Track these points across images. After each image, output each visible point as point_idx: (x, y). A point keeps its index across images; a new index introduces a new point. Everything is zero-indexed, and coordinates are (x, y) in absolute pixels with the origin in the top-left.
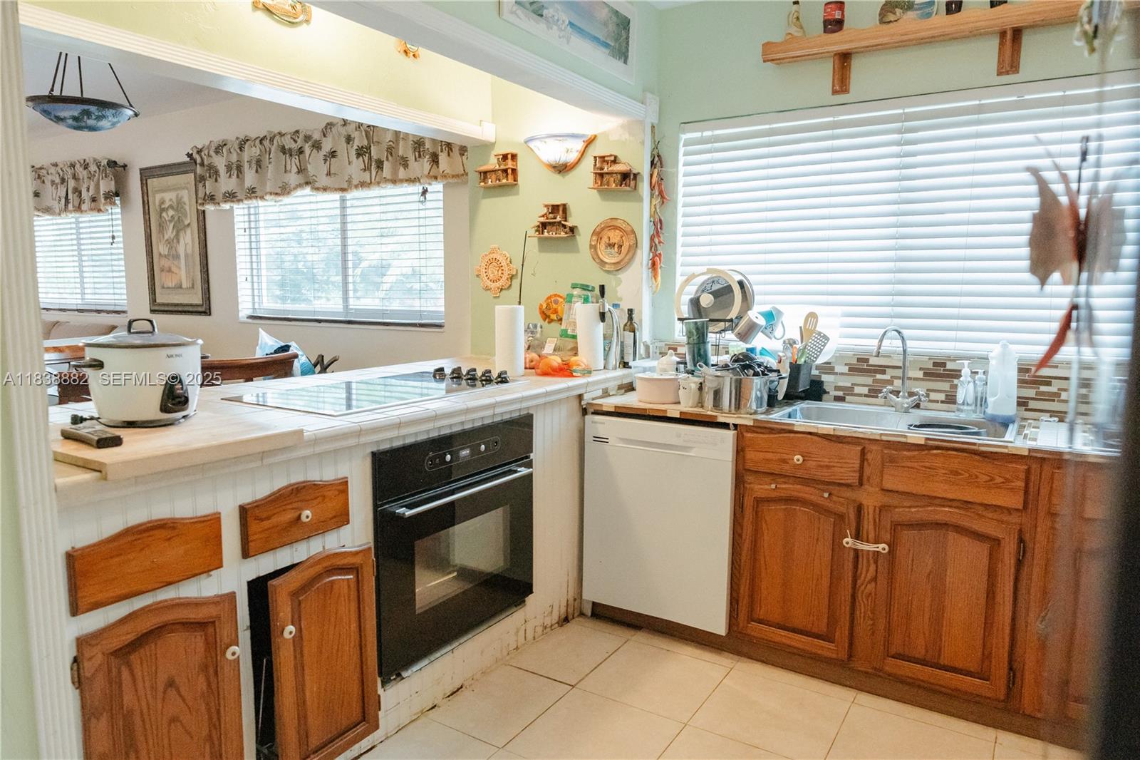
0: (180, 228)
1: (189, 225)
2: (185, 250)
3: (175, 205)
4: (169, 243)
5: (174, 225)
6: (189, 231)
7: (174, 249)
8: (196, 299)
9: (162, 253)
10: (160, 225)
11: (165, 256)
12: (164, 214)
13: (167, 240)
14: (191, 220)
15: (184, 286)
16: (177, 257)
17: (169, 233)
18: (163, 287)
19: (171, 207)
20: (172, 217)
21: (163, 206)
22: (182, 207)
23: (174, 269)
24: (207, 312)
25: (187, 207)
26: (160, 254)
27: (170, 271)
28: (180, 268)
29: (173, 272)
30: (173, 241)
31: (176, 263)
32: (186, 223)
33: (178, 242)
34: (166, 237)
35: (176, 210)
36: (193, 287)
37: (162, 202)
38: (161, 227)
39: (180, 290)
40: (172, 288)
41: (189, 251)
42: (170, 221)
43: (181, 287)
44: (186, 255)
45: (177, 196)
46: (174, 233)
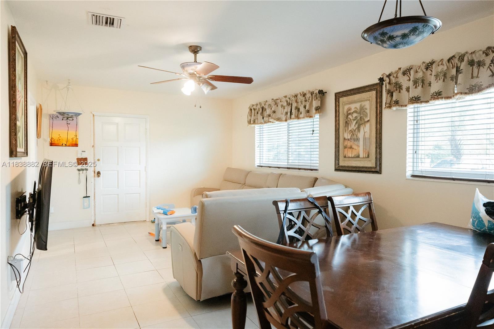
0: (360, 123)
1: (368, 121)
2: (364, 135)
3: (358, 111)
4: (352, 132)
5: (356, 123)
6: (368, 125)
7: (355, 136)
8: (371, 163)
9: (346, 138)
10: (346, 122)
11: (348, 140)
12: (350, 116)
13: (350, 131)
14: (370, 118)
15: (361, 156)
16: (358, 140)
17: (353, 126)
18: (345, 157)
19: (355, 112)
20: (355, 117)
21: (349, 112)
22: (364, 111)
23: (353, 147)
24: (379, 172)
25: (368, 111)
26: (345, 139)
27: (351, 148)
28: (358, 146)
29: (353, 148)
30: (355, 131)
31: (356, 143)
32: (366, 120)
33: (359, 131)
34: (350, 129)
35: (360, 113)
36: (368, 157)
37: (350, 109)
38: (347, 123)
39: (359, 158)
40: (352, 157)
41: (367, 136)
42: (354, 120)
43: (358, 157)
44: (365, 139)
45: (361, 106)
46: (357, 126)
